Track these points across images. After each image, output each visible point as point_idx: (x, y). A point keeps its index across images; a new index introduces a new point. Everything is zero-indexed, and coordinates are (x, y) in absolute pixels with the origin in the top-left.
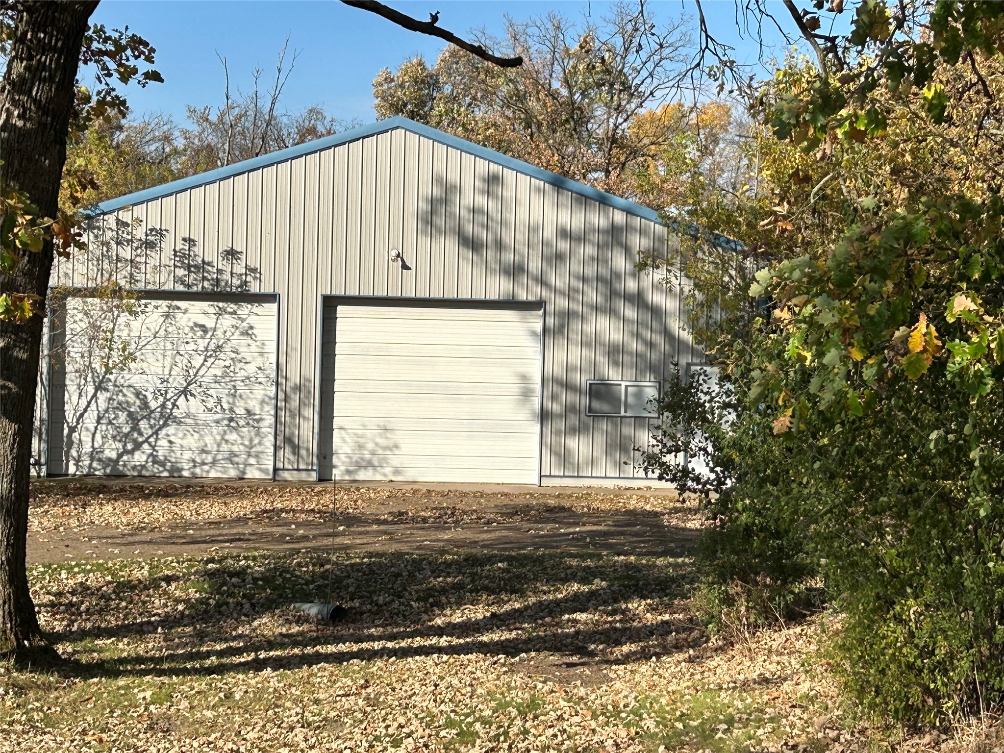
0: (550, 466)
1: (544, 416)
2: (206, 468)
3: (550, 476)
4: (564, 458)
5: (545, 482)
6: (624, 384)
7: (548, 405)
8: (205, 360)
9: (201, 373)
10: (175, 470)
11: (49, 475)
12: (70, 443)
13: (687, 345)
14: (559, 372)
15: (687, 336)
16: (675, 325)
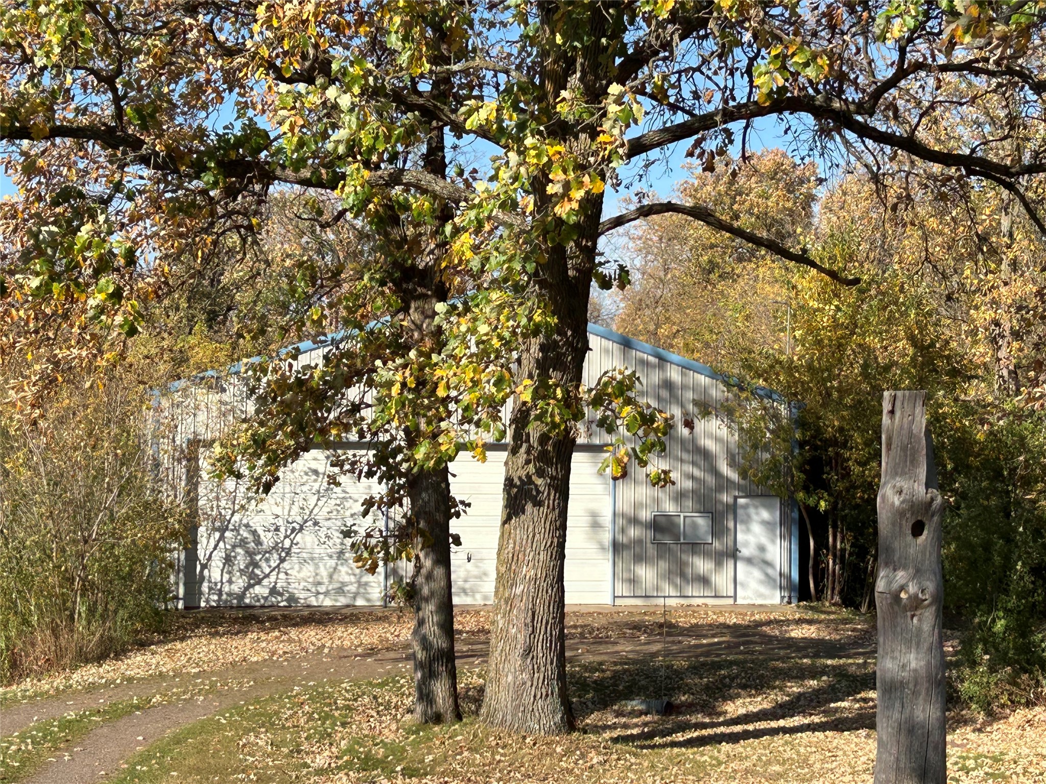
0: (622, 589)
1: (617, 548)
2: (321, 597)
3: (622, 597)
4: (633, 581)
5: (619, 602)
6: (682, 515)
7: (620, 538)
8: (318, 500)
9: (315, 512)
10: (292, 599)
11: (186, 608)
12: (202, 578)
13: (733, 483)
14: (628, 510)
15: (734, 476)
16: (724, 469)
